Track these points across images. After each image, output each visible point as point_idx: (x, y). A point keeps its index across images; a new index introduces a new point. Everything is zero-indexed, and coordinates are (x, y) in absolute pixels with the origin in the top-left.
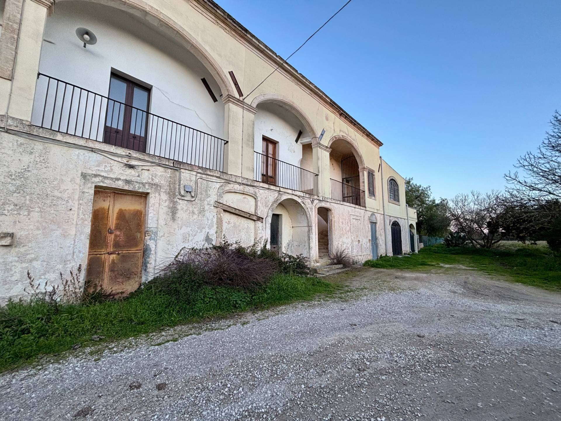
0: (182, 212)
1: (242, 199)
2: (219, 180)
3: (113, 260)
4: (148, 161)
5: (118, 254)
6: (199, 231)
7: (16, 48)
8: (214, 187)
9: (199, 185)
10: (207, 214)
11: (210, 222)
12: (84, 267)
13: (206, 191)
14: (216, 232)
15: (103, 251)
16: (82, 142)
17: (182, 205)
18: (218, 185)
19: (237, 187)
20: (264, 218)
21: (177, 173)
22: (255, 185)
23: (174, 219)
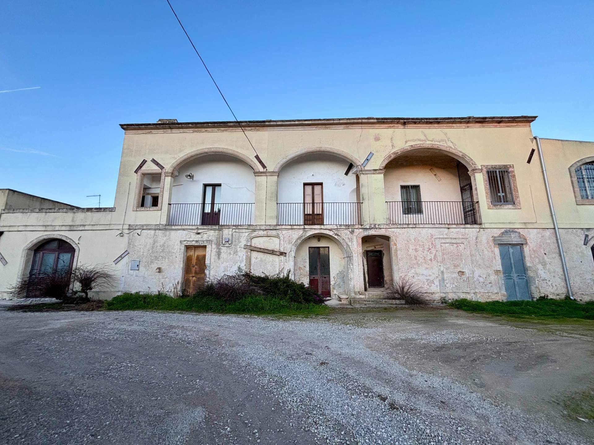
0: (224, 254)
1: (268, 240)
2: (247, 231)
3: (194, 280)
4: (206, 229)
5: (196, 277)
6: (234, 265)
7: (162, 198)
8: (243, 236)
9: (234, 236)
10: (239, 254)
11: (241, 258)
12: (180, 282)
13: (238, 239)
14: (245, 265)
15: (191, 275)
16: (180, 227)
17: (224, 249)
18: (247, 234)
19: (261, 233)
20: (288, 252)
21: (221, 232)
22: (277, 228)
23: (219, 258)
